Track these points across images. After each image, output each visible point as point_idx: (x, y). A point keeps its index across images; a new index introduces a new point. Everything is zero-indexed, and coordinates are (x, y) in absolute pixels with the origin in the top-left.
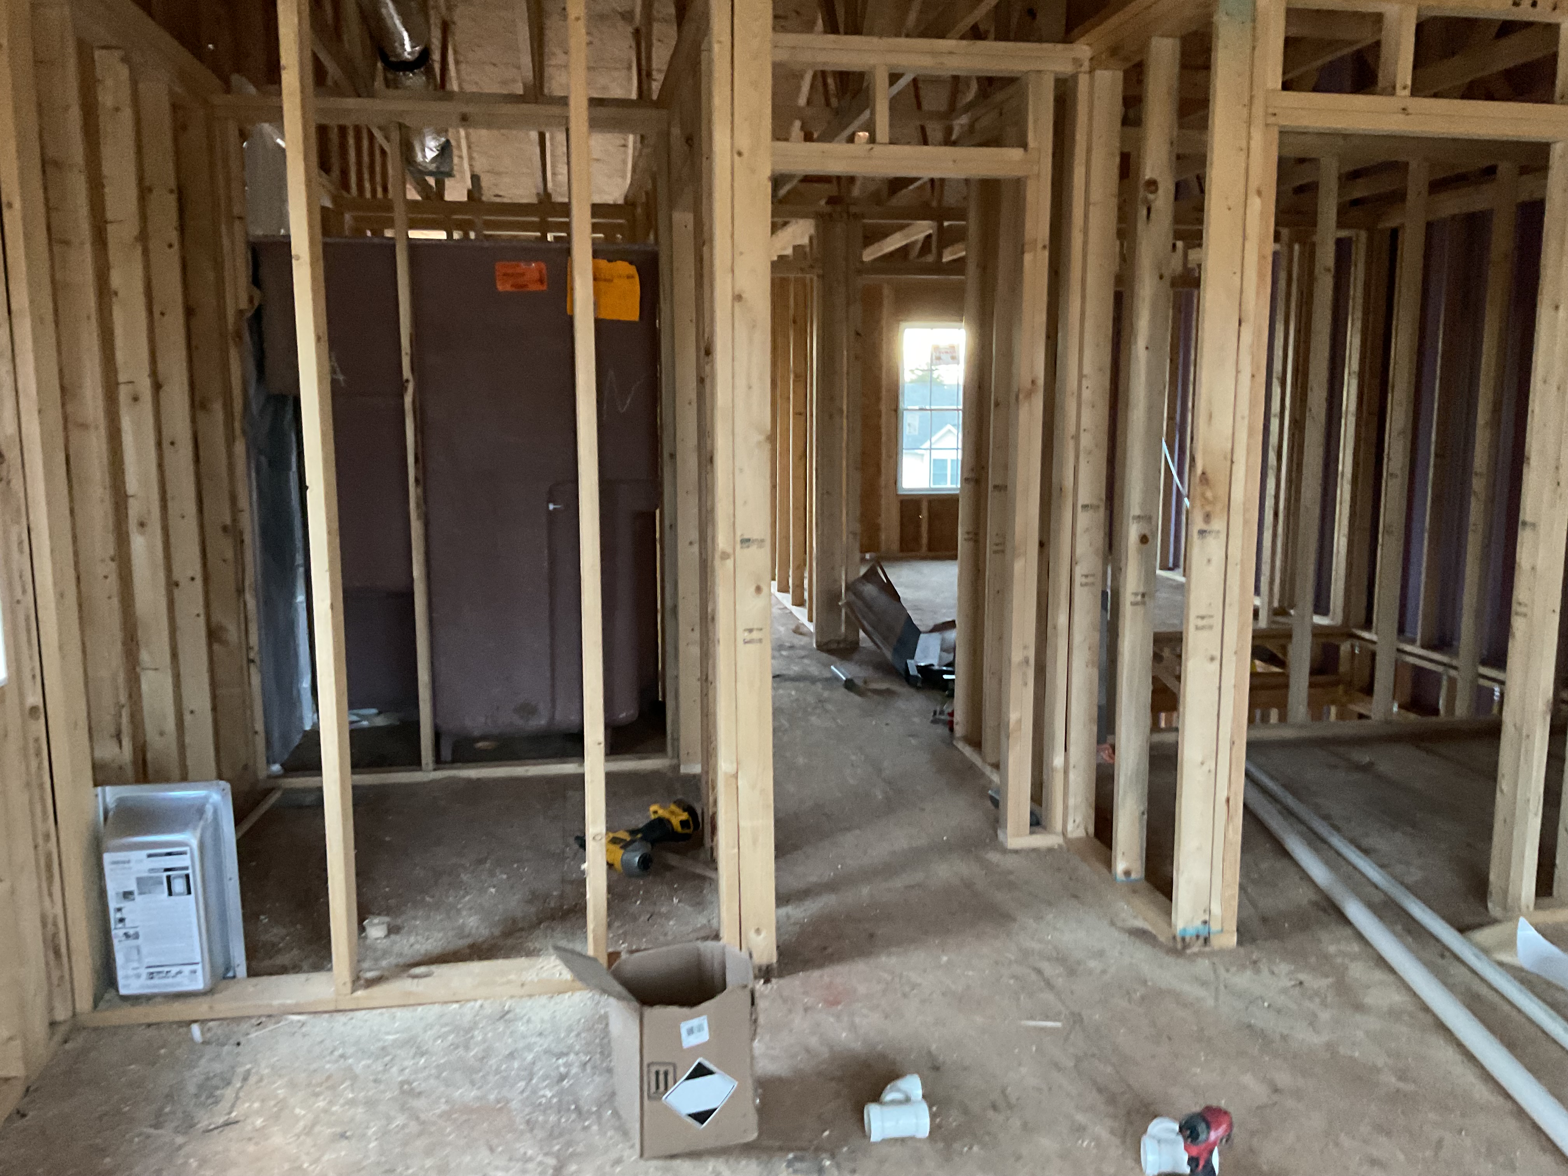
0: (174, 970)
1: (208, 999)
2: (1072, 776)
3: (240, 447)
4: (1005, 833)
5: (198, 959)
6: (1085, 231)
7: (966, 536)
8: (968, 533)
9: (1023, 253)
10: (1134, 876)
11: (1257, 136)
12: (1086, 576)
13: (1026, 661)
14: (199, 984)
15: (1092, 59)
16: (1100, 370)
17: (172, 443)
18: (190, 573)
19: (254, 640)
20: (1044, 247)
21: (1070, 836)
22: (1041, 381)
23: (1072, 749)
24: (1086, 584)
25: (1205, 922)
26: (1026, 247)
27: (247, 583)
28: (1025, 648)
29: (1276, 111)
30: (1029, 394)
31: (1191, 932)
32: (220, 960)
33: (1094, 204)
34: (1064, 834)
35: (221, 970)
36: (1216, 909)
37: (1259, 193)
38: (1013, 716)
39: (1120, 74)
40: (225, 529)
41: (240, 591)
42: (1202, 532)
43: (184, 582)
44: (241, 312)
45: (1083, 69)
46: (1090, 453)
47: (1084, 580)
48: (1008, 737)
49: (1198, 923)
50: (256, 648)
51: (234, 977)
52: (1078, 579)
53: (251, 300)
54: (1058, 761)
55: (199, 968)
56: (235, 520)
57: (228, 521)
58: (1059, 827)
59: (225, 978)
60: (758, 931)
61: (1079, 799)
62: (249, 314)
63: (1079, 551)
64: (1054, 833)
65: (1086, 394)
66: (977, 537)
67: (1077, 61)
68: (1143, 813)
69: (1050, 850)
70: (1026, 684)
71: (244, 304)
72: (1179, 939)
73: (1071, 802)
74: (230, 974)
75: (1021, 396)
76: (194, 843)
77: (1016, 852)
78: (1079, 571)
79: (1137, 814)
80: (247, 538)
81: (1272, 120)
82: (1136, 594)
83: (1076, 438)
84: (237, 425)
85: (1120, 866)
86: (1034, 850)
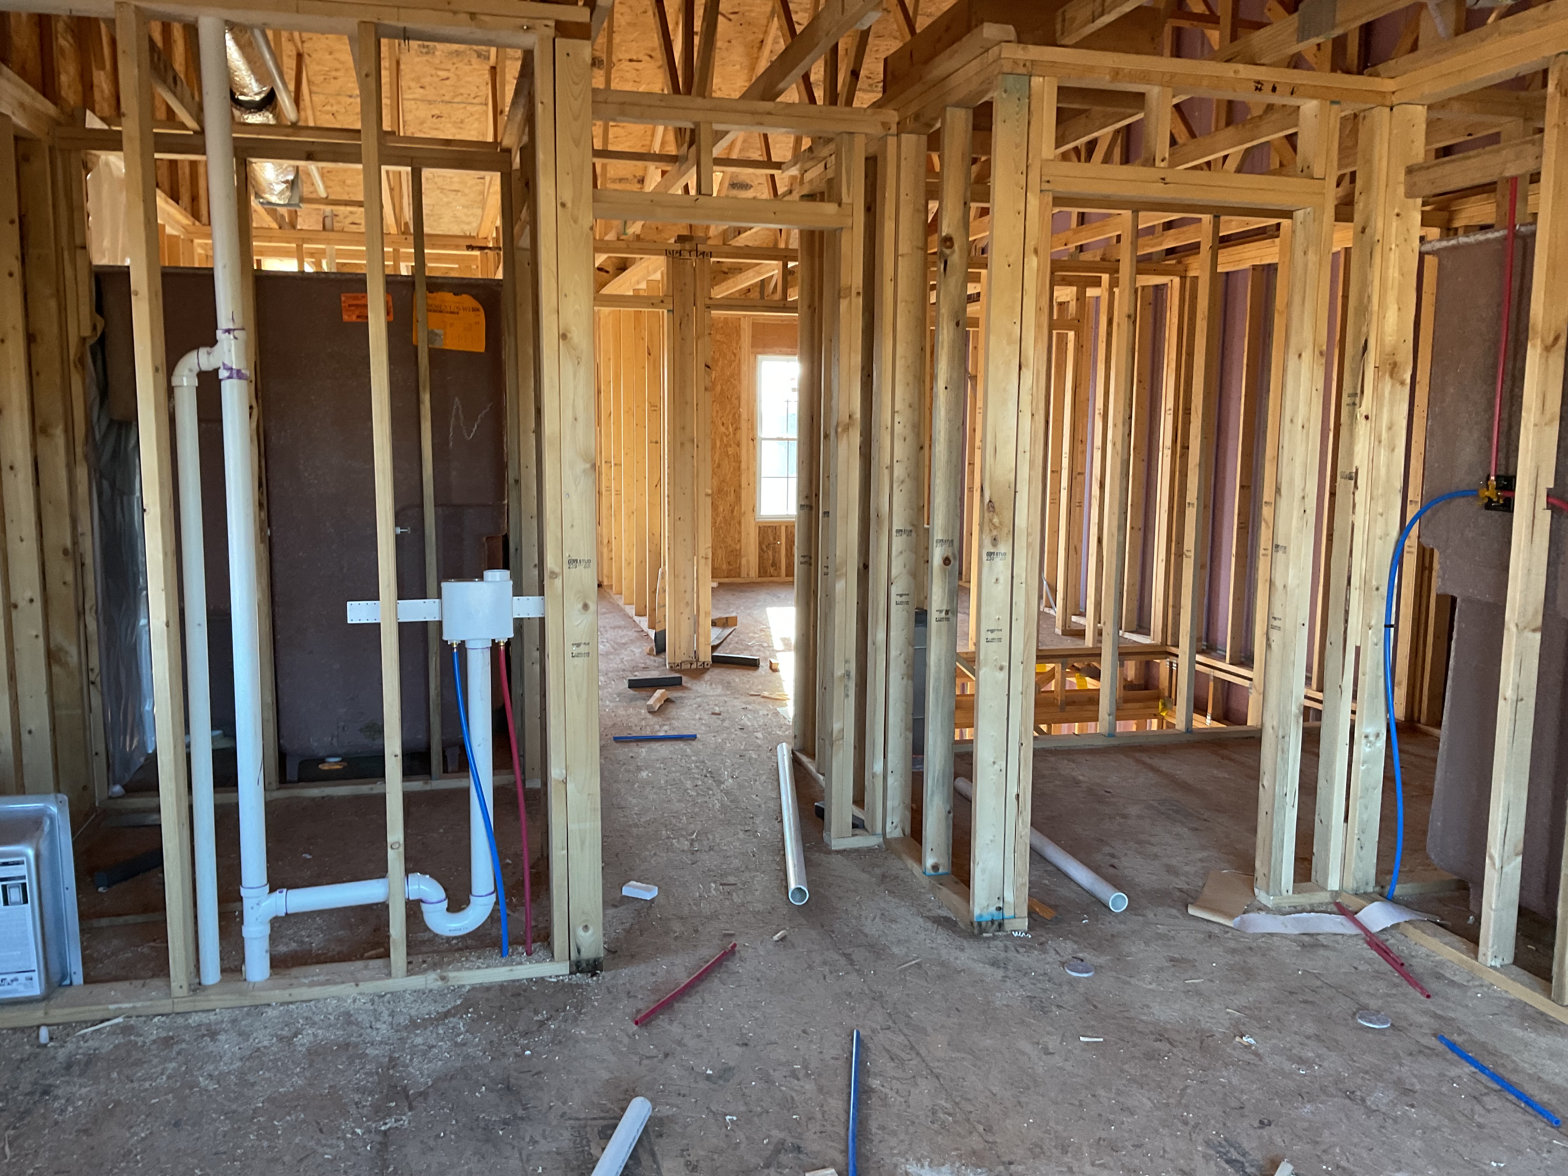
0: (9, 978)
1: (43, 1004)
2: (890, 780)
3: (82, 473)
4: (830, 836)
5: (34, 966)
6: (895, 279)
7: (802, 560)
8: (803, 556)
9: (839, 297)
10: (941, 871)
11: (1034, 201)
12: (901, 595)
13: (848, 674)
14: (36, 990)
15: (898, 123)
16: (910, 406)
17: (12, 468)
18: (28, 595)
19: (94, 662)
20: (858, 293)
21: (888, 836)
22: (858, 415)
23: (890, 756)
24: (901, 603)
25: (999, 909)
26: (842, 294)
27: (87, 607)
28: (846, 662)
29: (1051, 179)
30: (847, 428)
31: (987, 917)
32: (55, 967)
33: (902, 255)
34: (884, 834)
35: (56, 978)
36: (1009, 896)
37: (1036, 251)
38: (837, 726)
39: (924, 138)
40: (65, 552)
41: (80, 613)
42: (990, 554)
43: (23, 604)
44: (84, 340)
45: (891, 132)
46: (903, 482)
47: (899, 599)
48: (832, 746)
49: (993, 909)
50: (97, 671)
51: (71, 984)
52: (894, 598)
53: (94, 328)
54: (878, 767)
55: (35, 975)
56: (75, 543)
57: (69, 544)
58: (879, 830)
59: (60, 985)
60: (586, 928)
61: (896, 803)
62: (92, 341)
63: (894, 572)
64: (874, 834)
65: (897, 427)
66: (810, 560)
67: (886, 125)
68: (949, 812)
69: (870, 850)
70: (847, 696)
71: (86, 332)
72: (975, 924)
73: (889, 804)
74: (67, 982)
75: (840, 430)
76: (31, 852)
77: (838, 852)
78: (894, 590)
79: (944, 814)
80: (89, 561)
81: (1046, 186)
82: (941, 611)
83: (891, 468)
84: (79, 450)
85: (929, 861)
86: (857, 851)
